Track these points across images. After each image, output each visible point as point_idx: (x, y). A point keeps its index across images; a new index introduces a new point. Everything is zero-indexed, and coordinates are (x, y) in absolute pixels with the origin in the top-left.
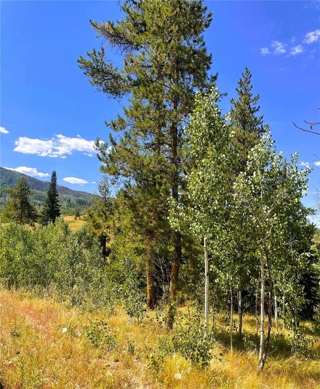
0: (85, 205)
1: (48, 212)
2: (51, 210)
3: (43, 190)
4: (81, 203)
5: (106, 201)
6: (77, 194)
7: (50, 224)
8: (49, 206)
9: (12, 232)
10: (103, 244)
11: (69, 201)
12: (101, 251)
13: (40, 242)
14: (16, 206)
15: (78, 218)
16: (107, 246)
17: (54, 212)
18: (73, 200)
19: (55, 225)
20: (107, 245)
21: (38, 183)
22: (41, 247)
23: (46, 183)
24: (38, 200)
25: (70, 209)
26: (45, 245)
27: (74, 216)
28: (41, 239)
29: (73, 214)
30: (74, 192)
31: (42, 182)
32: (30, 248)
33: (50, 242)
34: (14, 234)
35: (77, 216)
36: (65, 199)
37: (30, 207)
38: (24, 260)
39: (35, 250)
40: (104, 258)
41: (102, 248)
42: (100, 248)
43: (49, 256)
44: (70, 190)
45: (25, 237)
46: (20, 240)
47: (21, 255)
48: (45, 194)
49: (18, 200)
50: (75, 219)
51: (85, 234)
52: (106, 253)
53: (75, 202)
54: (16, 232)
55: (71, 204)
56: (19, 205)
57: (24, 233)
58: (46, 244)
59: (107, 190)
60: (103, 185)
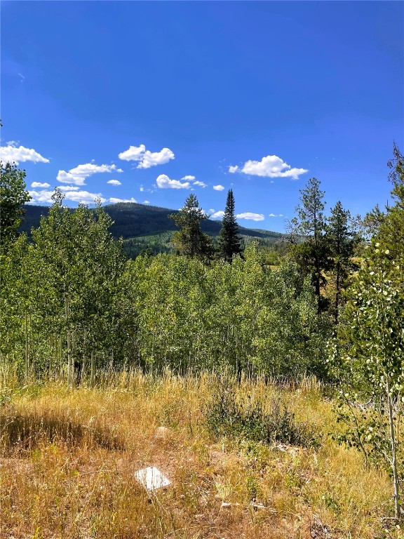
7: (236, 258)
8: (226, 240)
10: (317, 292)
16: (321, 293)
20: (322, 291)
22: (225, 295)
26: (232, 292)
32: (209, 298)
33: (240, 286)
46: (193, 283)
47: (198, 308)
52: (322, 305)
59: (317, 203)
60: (310, 194)
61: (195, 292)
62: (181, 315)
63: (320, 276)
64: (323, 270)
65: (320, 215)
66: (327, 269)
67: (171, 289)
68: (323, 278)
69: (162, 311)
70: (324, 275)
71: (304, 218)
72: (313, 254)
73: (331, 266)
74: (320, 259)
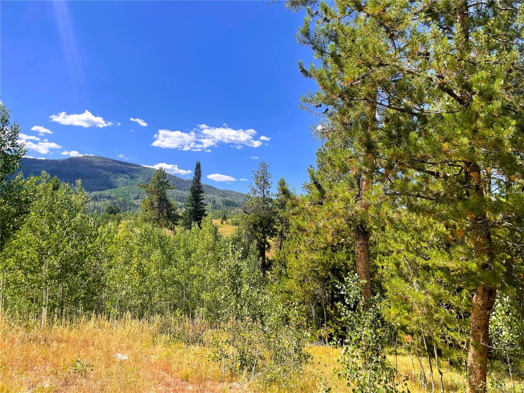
0: (233, 206)
1: (191, 213)
2: (195, 210)
3: (185, 190)
4: (228, 204)
5: (264, 196)
6: (224, 194)
7: (195, 227)
8: (192, 205)
9: (146, 238)
10: (262, 254)
11: (214, 202)
12: (260, 263)
13: (182, 250)
14: (152, 204)
15: (224, 222)
16: (266, 256)
17: (198, 212)
18: (219, 200)
19: (201, 228)
20: (267, 254)
21: (179, 182)
22: (183, 257)
23: (188, 181)
24: (179, 201)
25: (215, 211)
26: (188, 255)
27: (220, 220)
28: (183, 247)
29: (219, 217)
30: (220, 191)
31: (184, 180)
32: (169, 259)
33: (195, 250)
34: (149, 240)
35: (224, 220)
36: (209, 200)
37: (170, 205)
38: (161, 275)
39: (176, 261)
40: (264, 272)
41: (261, 259)
42: (259, 260)
43: (194, 271)
44: (215, 189)
45: (162, 244)
46: (156, 247)
47: (158, 268)
48: (188, 194)
49: (155, 197)
50: (222, 223)
51: (239, 240)
52: (266, 266)
53: (221, 203)
54: (152, 237)
55: (216, 206)
56: (156, 204)
57: (161, 238)
58: (189, 253)
59: (266, 182)
60: (260, 175)
61: (157, 255)
62: (143, 274)
63: (266, 241)
64: (268, 237)
65: (268, 192)
66: (272, 236)
67: (136, 251)
68: (268, 244)
69: (127, 271)
70: (269, 241)
71: (255, 193)
72: (261, 224)
73: (275, 234)
74: (266, 228)
